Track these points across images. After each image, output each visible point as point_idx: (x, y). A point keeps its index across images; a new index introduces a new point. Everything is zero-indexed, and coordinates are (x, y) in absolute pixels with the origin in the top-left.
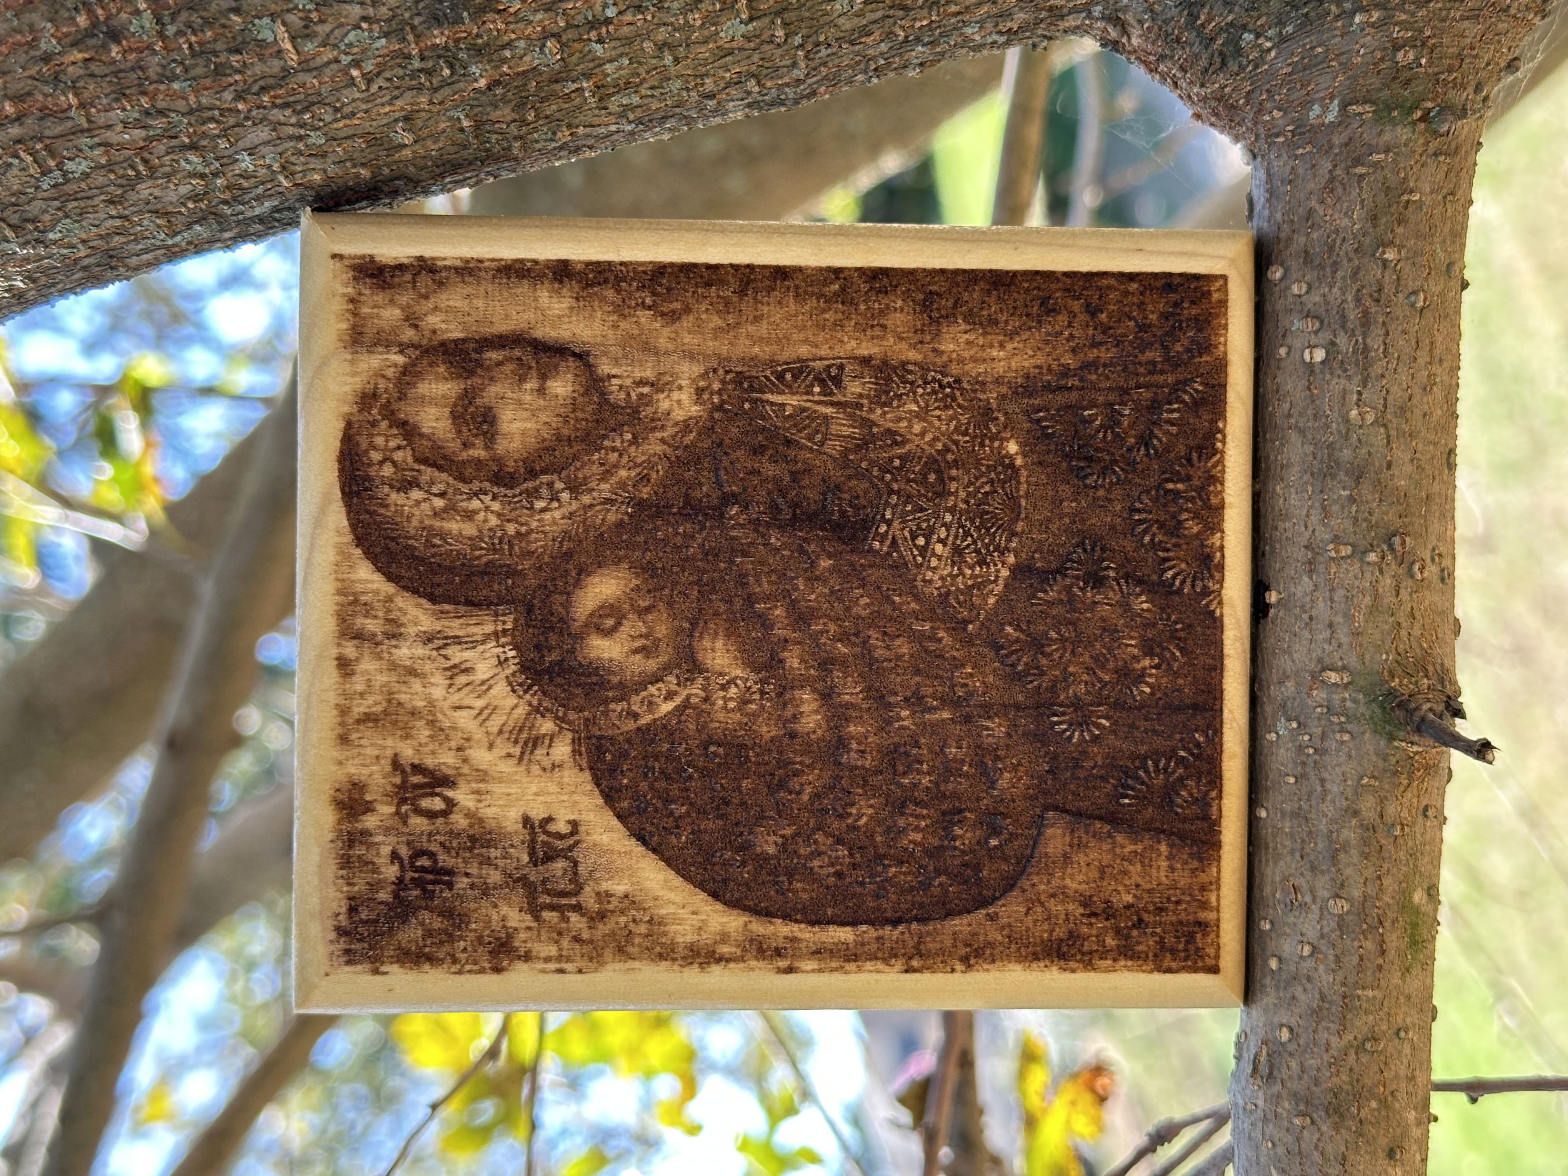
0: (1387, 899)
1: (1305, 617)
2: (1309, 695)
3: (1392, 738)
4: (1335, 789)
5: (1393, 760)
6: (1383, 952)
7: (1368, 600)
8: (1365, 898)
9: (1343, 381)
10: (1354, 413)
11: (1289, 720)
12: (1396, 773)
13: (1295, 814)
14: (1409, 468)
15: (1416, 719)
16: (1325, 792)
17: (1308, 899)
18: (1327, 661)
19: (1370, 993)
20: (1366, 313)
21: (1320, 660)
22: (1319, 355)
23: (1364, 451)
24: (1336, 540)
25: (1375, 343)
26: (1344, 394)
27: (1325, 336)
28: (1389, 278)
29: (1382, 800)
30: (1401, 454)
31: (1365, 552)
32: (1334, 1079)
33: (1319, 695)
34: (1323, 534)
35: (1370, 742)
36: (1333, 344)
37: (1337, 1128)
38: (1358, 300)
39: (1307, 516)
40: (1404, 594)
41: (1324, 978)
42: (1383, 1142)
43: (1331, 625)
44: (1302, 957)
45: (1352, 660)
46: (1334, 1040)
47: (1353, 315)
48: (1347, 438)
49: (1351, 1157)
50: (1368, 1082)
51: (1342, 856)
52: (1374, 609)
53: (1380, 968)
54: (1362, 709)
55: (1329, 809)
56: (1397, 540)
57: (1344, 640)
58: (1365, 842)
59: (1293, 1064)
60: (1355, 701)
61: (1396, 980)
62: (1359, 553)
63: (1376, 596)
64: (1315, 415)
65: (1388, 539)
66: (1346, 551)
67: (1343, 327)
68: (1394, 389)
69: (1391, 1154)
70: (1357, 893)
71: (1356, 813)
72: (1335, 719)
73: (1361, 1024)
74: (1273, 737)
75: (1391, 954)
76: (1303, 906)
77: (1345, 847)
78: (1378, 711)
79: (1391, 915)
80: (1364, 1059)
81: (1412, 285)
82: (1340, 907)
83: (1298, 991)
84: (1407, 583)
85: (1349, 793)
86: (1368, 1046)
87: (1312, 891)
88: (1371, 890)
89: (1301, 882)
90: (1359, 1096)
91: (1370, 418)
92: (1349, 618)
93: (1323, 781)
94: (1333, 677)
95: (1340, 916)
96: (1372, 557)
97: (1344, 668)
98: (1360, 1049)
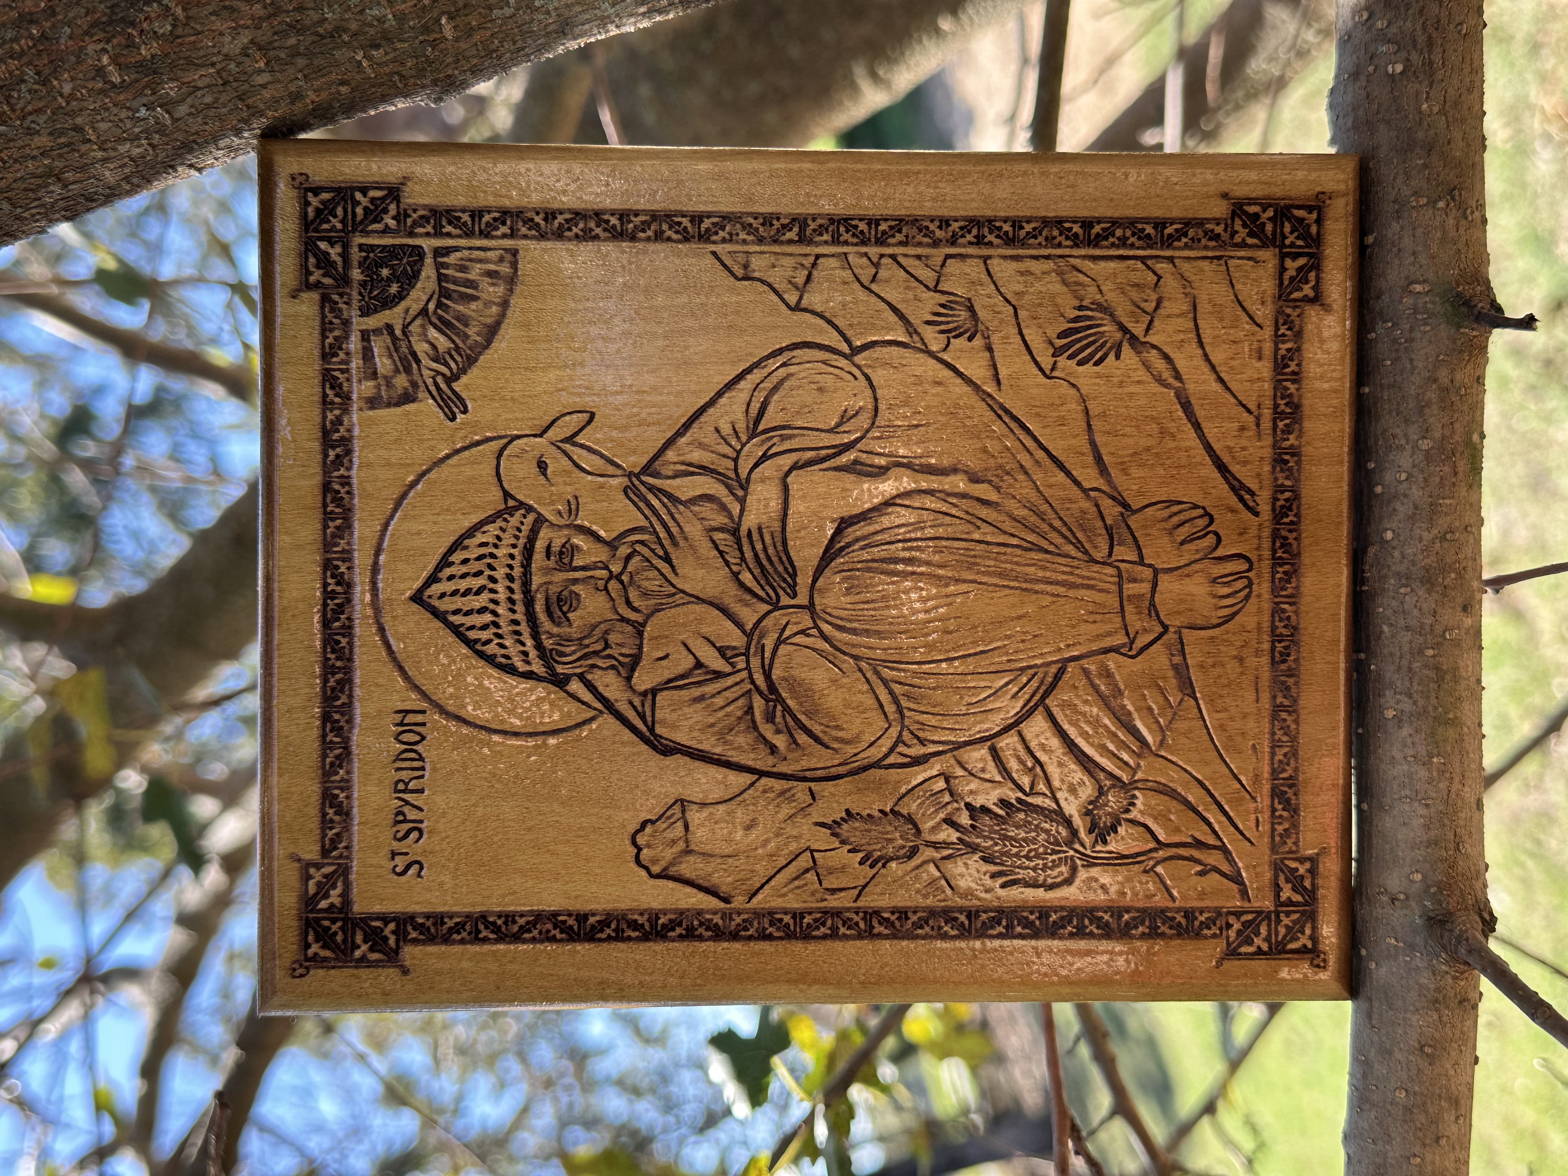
0: (1457, 438)
1: (1395, 250)
2: (1401, 302)
3: (1459, 326)
4: (1420, 365)
5: (1459, 343)
6: (1456, 474)
7: (1439, 234)
8: (1443, 437)
9: (1417, 86)
10: (1425, 106)
11: (1385, 321)
12: (1461, 352)
13: (1391, 386)
14: (1461, 144)
15: (1475, 312)
16: (1414, 368)
17: (1403, 442)
18: (1413, 278)
19: (1448, 501)
20: (1430, 37)
21: (1407, 278)
22: (1399, 68)
23: (1432, 132)
24: (1415, 193)
25: (1437, 58)
26: (1417, 93)
27: (1404, 54)
28: (1444, 13)
29: (1453, 370)
30: (1457, 135)
31: (1435, 202)
32: (1427, 561)
33: (1408, 301)
34: (1406, 192)
35: (1444, 331)
36: (1408, 60)
37: (1429, 592)
38: (1424, 29)
39: (1395, 178)
40: (1462, 231)
41: (1416, 493)
42: (1460, 600)
43: (1414, 253)
44: (1400, 482)
45: (1430, 275)
46: (1425, 534)
47: (1421, 39)
48: (1420, 123)
49: (1440, 610)
50: (1449, 561)
51: (1427, 410)
52: (1443, 240)
53: (1454, 484)
54: (1438, 308)
55: (1416, 379)
56: (1456, 192)
57: (1423, 262)
58: (1442, 400)
59: (1396, 554)
60: (1433, 303)
61: (1464, 494)
62: (1432, 203)
63: (1444, 232)
64: (1397, 111)
65: (1451, 192)
66: (1423, 201)
67: (1415, 47)
68: (1450, 90)
69: (1465, 609)
70: (1437, 435)
71: (1435, 380)
72: (1419, 317)
73: (1443, 522)
74: (1373, 335)
75: (1461, 476)
76: (1400, 448)
77: (1428, 404)
78: (1449, 308)
79: (1460, 449)
80: (1446, 545)
81: (1458, 19)
82: (1425, 444)
83: (1398, 505)
84: (1463, 223)
85: (1430, 367)
86: (1448, 536)
87: (1406, 436)
88: (1447, 432)
89: (1398, 431)
90: (1443, 570)
91: (1436, 109)
92: (1427, 247)
93: (1411, 360)
94: (1418, 288)
95: (1427, 451)
96: (1441, 204)
97: (1425, 281)
98: (1443, 539)
